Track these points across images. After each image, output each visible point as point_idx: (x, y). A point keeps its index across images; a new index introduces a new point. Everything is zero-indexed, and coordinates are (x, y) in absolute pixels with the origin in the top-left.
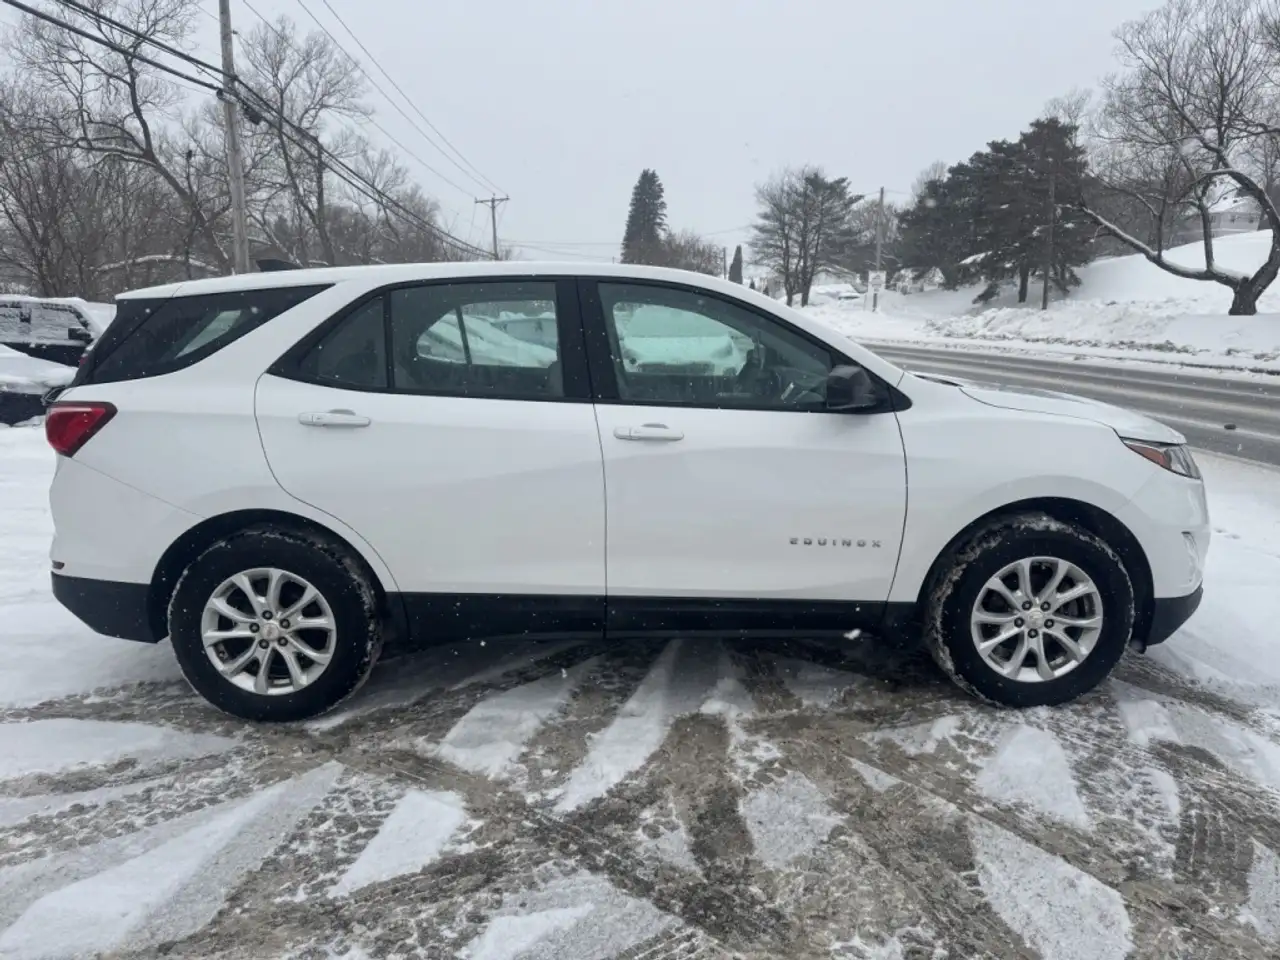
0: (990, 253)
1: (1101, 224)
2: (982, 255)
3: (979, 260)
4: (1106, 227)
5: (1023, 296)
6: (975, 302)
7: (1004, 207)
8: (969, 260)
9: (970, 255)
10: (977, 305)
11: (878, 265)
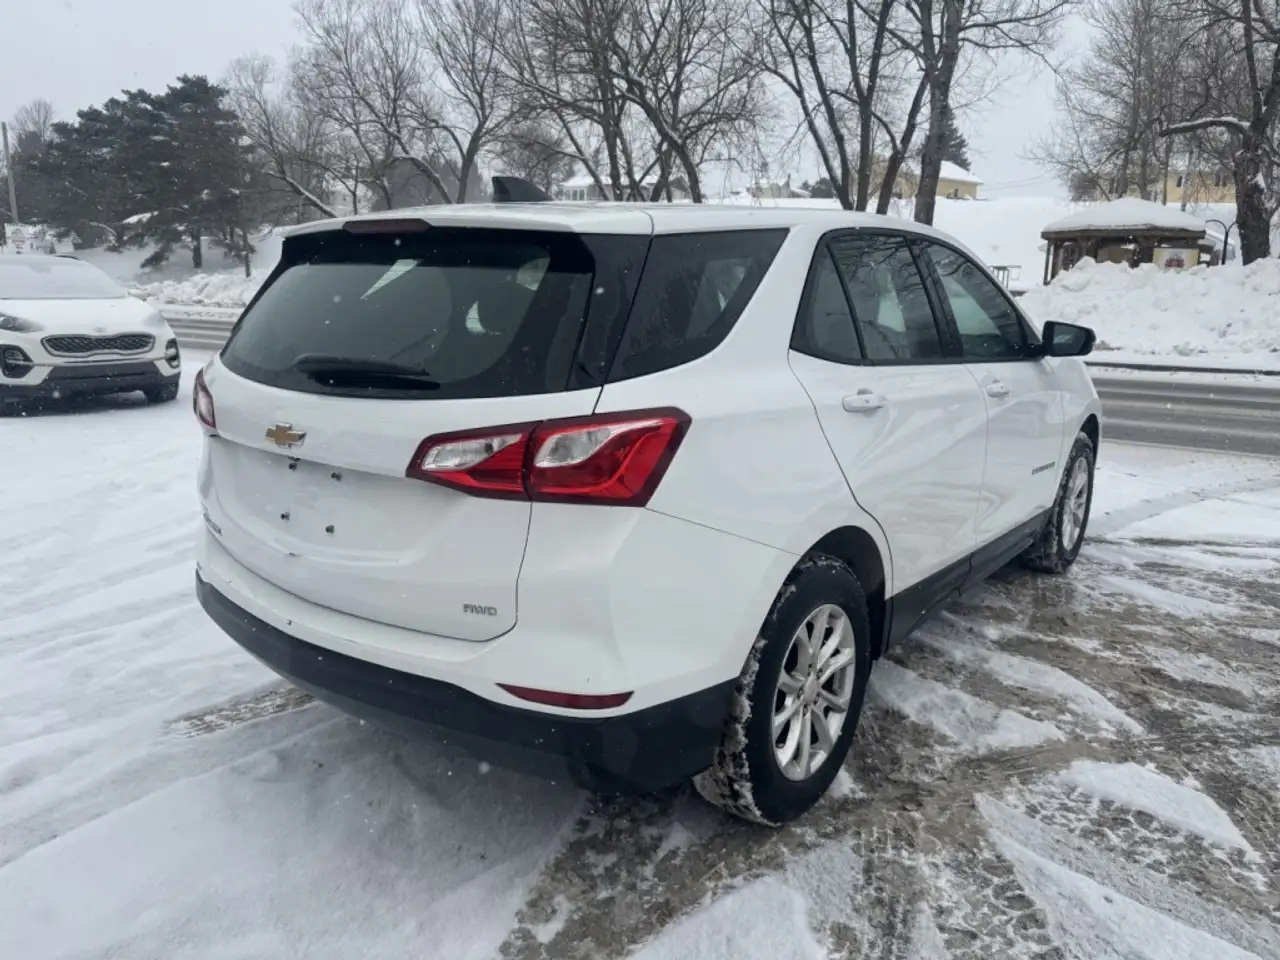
0: (156, 213)
1: (303, 194)
2: (148, 216)
3: (145, 220)
4: (307, 198)
5: (198, 262)
6: (144, 266)
7: (166, 164)
8: (133, 219)
9: (136, 213)
10: (147, 270)
11: (14, 213)
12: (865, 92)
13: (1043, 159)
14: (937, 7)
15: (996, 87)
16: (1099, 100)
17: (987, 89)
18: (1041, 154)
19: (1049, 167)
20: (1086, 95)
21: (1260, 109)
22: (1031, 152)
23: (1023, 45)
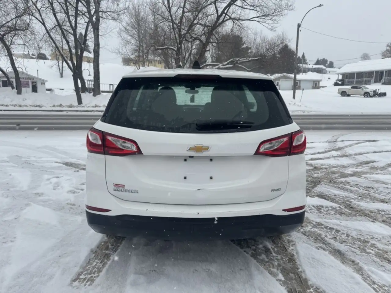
12: (74, 28)
13: (117, 53)
14: (92, 4)
15: (111, 31)
16: (129, 38)
17: (108, 31)
18: (117, 51)
19: (119, 55)
20: (126, 36)
21: (178, 46)
22: (114, 50)
23: (115, 19)
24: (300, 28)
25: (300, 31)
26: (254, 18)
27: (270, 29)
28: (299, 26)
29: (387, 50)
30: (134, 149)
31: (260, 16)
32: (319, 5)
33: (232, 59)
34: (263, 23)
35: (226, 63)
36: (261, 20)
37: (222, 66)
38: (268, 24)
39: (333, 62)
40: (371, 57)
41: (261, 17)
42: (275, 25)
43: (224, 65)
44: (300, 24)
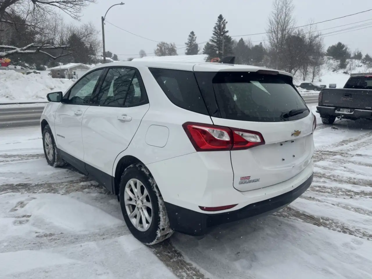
24: (104, 22)
25: (105, 24)
26: (53, 2)
27: (74, 18)
28: (103, 19)
29: (158, 49)
30: (259, 140)
31: (60, 2)
32: (121, 3)
33: (33, 44)
34: (65, 10)
35: (25, 48)
36: (62, 6)
37: (20, 50)
38: (70, 11)
39: (117, 55)
40: (147, 55)
41: (62, 3)
42: (78, 14)
43: (22, 50)
44: (104, 17)
